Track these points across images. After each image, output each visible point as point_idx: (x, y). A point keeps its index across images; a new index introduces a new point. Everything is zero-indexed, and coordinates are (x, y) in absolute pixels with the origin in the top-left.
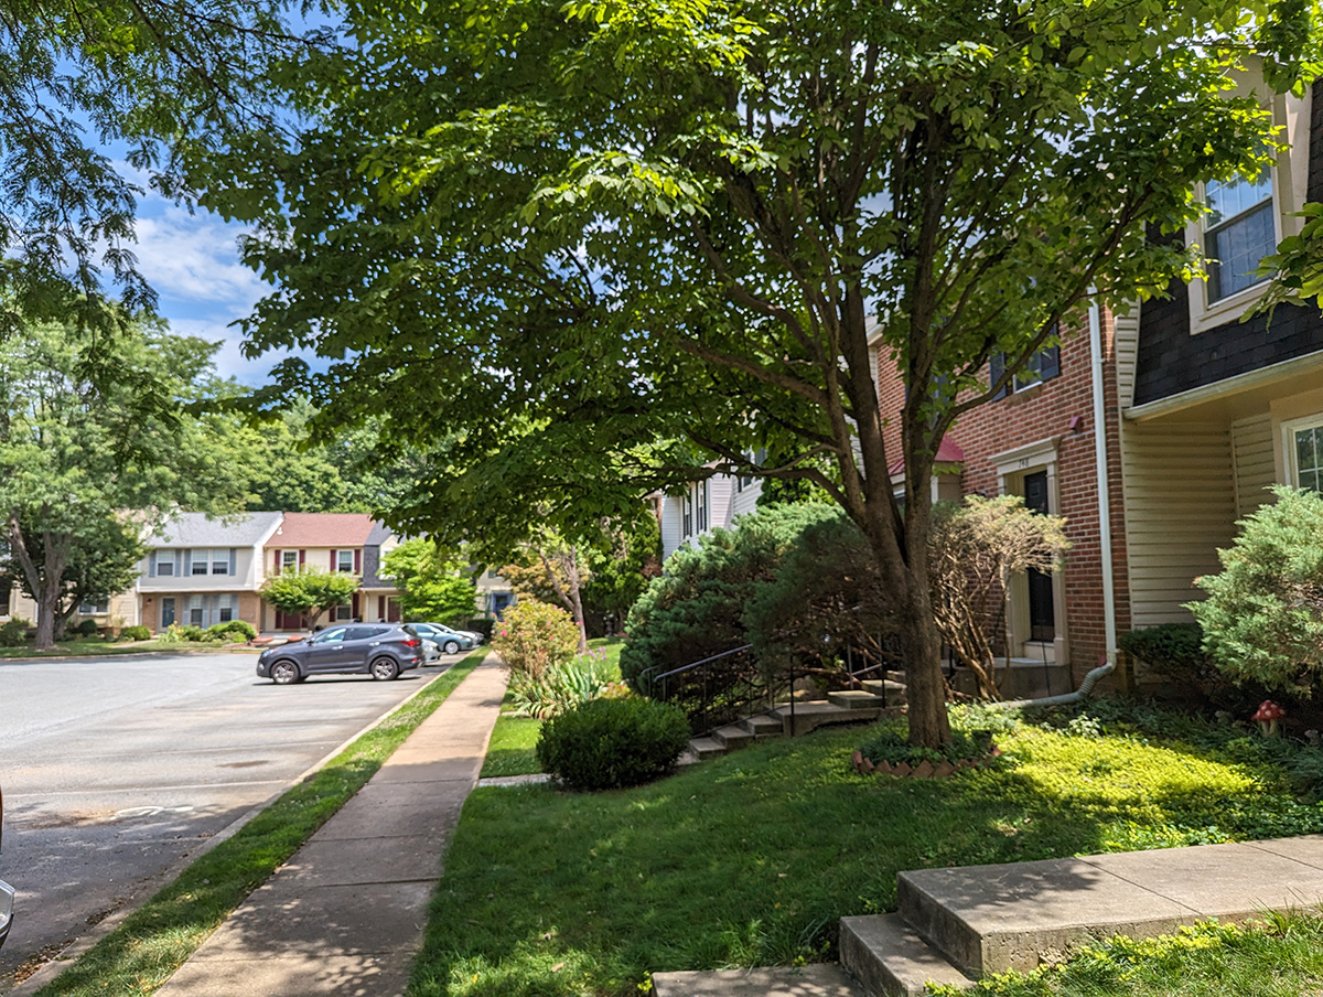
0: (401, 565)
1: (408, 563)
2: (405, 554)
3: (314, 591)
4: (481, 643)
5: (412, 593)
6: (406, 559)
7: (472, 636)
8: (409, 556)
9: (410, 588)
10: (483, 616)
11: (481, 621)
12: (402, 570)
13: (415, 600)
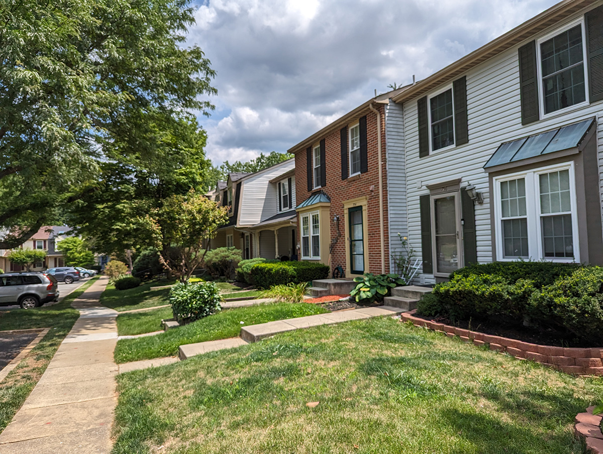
0: (65, 246)
1: (68, 246)
2: (66, 242)
3: (30, 256)
4: (97, 274)
5: (69, 257)
6: (67, 244)
7: (93, 271)
8: (68, 243)
9: (69, 255)
10: (97, 264)
11: (96, 266)
12: (65, 248)
13: (71, 259)
